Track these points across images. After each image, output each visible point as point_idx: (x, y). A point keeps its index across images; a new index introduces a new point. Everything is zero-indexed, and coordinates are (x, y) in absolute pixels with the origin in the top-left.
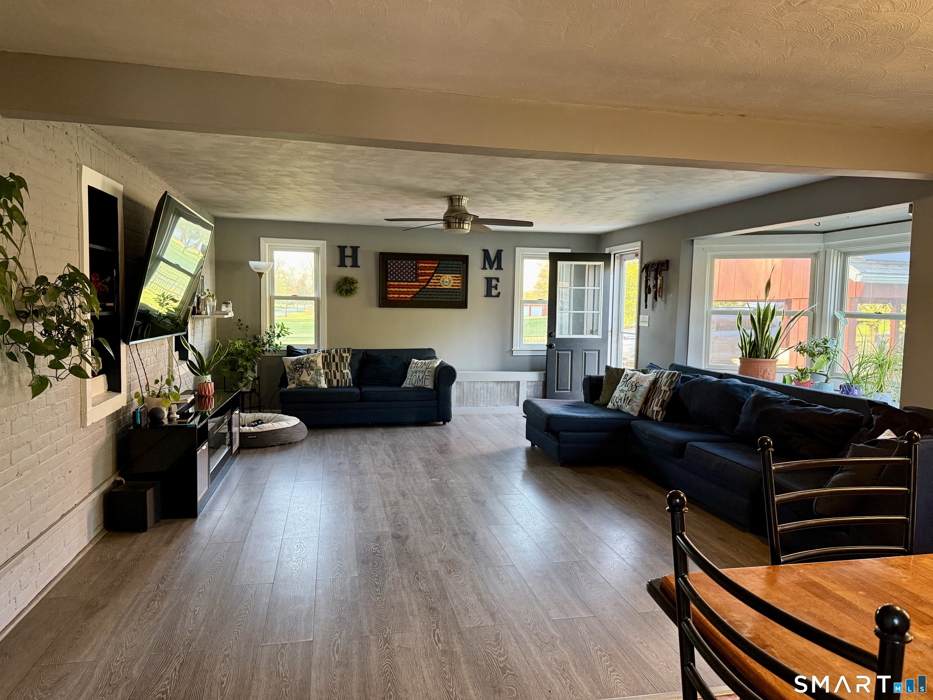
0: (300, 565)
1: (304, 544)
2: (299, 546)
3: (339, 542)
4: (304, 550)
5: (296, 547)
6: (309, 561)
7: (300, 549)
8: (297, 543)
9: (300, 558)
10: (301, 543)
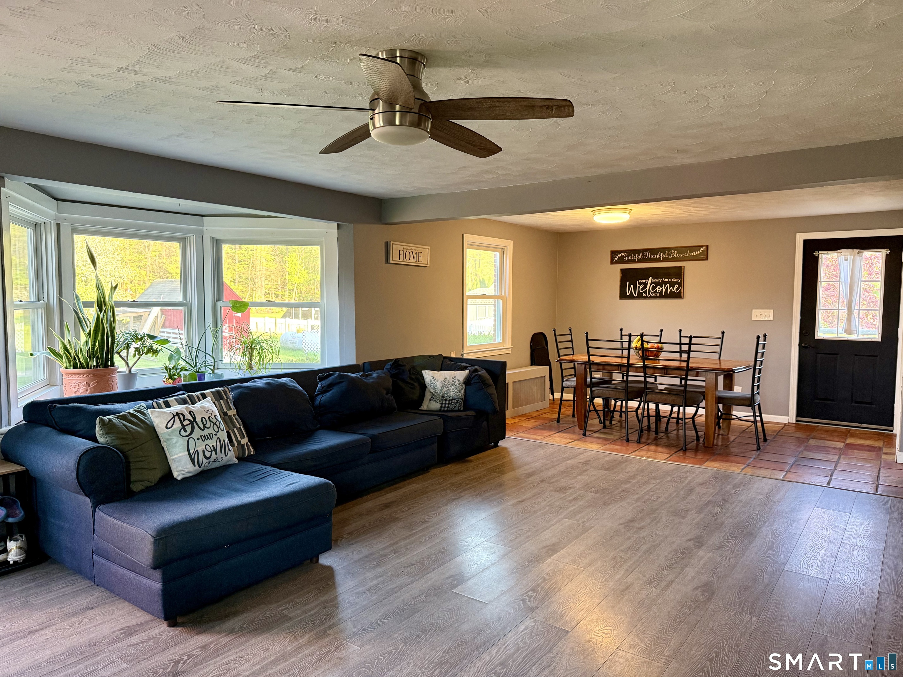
0: (813, 549)
1: (804, 566)
2: (810, 565)
3: (764, 556)
4: (806, 560)
5: (815, 567)
6: (803, 549)
7: (811, 563)
8: (812, 570)
9: (812, 554)
10: (807, 569)
